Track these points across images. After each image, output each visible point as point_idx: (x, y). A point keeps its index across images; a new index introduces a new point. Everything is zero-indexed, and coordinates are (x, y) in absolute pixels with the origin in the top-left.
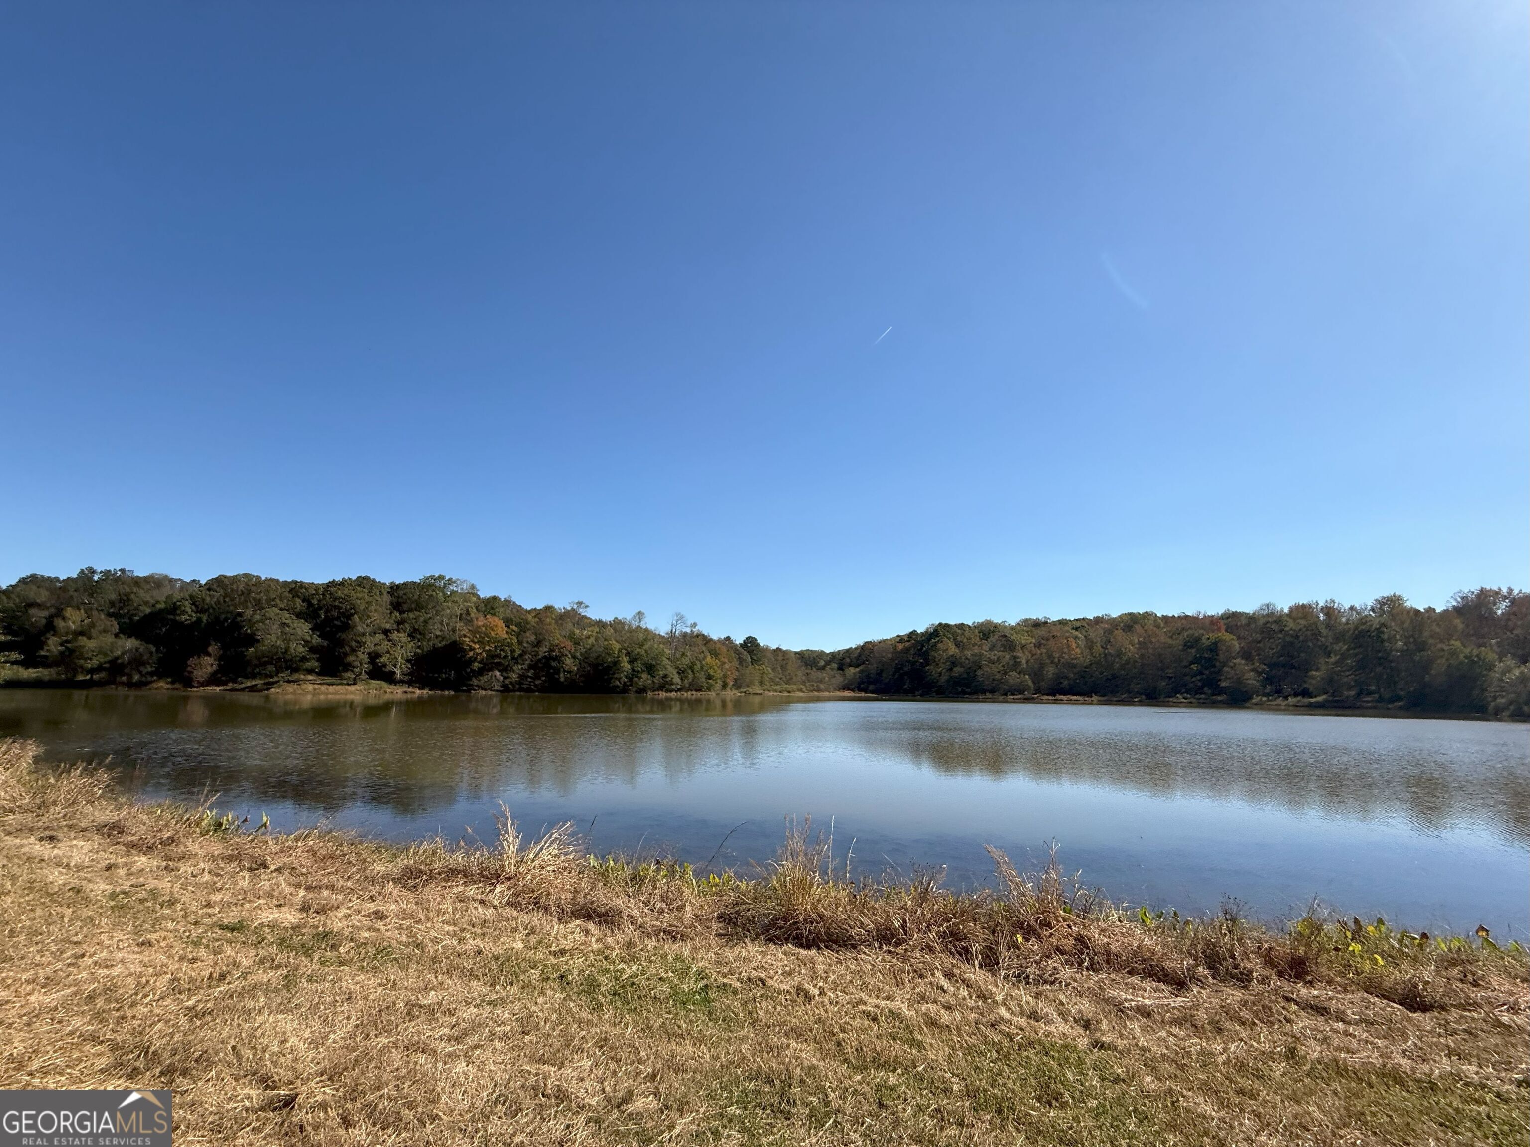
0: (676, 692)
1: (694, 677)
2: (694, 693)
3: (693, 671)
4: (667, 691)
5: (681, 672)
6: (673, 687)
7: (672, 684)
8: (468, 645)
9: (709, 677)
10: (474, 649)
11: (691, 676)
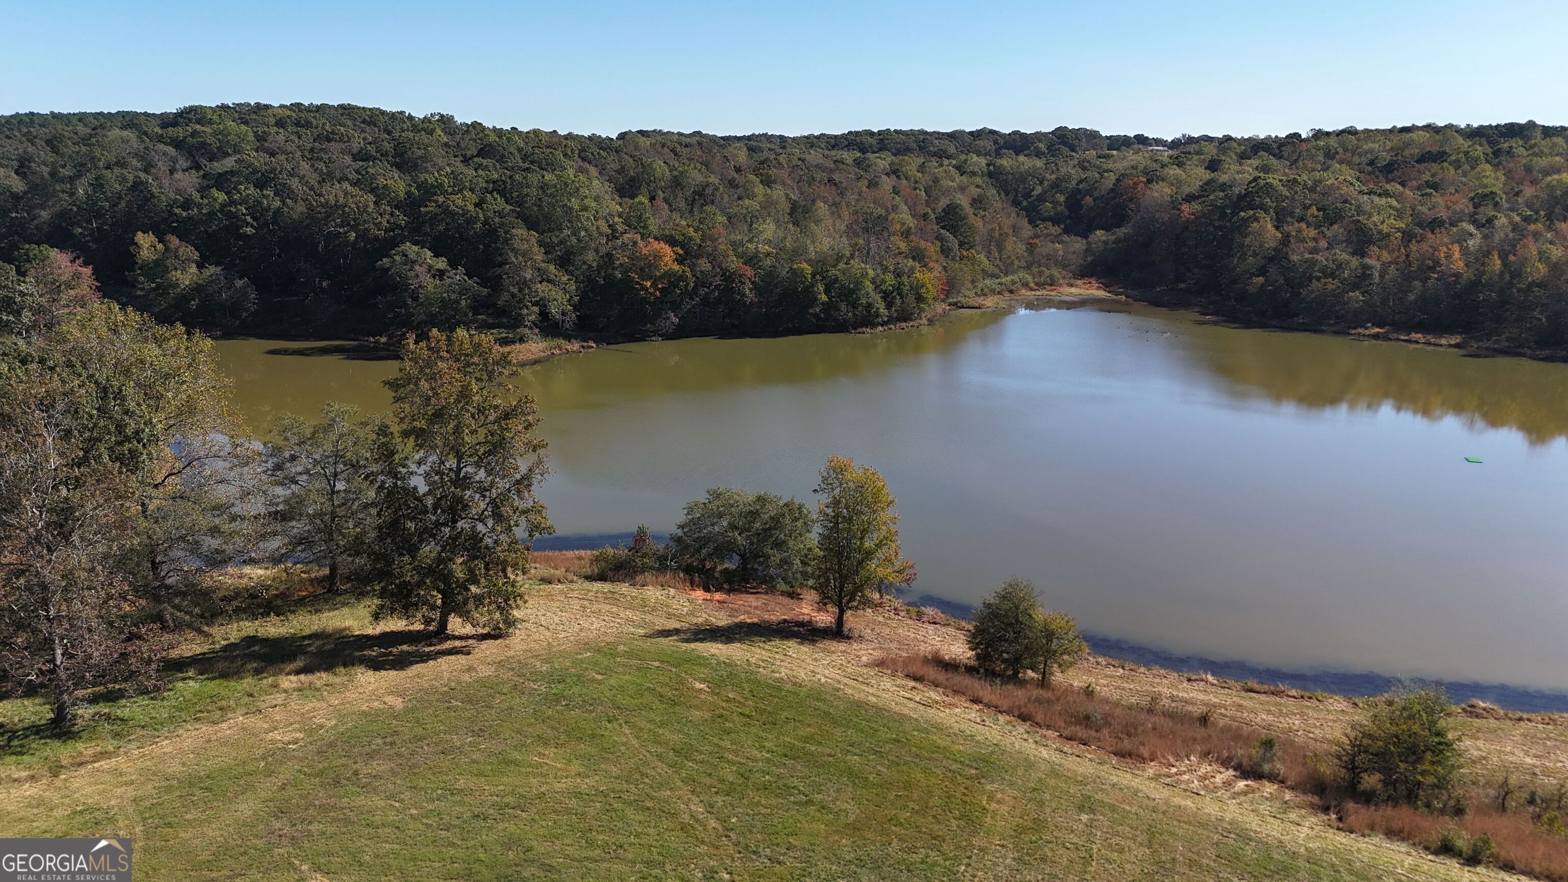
0: (882, 325)
1: (903, 302)
2: (904, 324)
3: (899, 294)
4: (873, 325)
5: (887, 296)
6: (880, 320)
7: (878, 316)
8: (637, 283)
9: (920, 299)
10: (644, 288)
11: (898, 301)
